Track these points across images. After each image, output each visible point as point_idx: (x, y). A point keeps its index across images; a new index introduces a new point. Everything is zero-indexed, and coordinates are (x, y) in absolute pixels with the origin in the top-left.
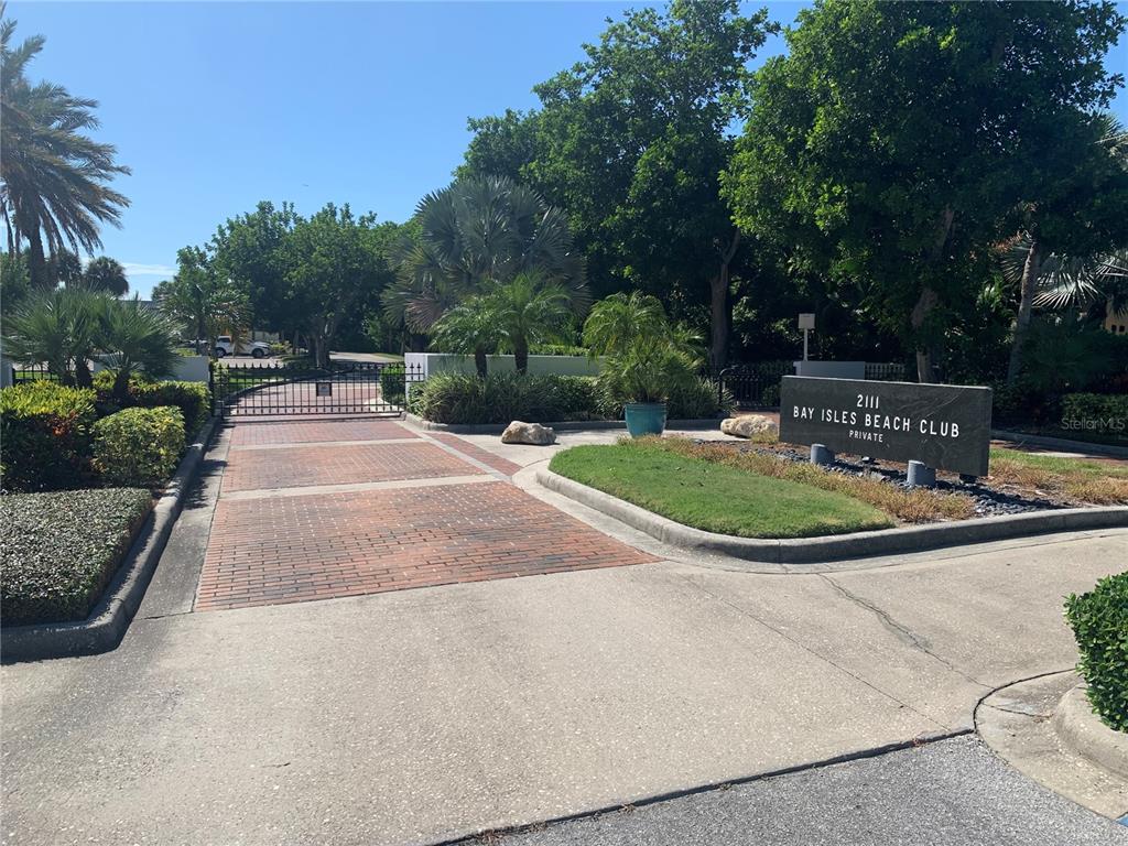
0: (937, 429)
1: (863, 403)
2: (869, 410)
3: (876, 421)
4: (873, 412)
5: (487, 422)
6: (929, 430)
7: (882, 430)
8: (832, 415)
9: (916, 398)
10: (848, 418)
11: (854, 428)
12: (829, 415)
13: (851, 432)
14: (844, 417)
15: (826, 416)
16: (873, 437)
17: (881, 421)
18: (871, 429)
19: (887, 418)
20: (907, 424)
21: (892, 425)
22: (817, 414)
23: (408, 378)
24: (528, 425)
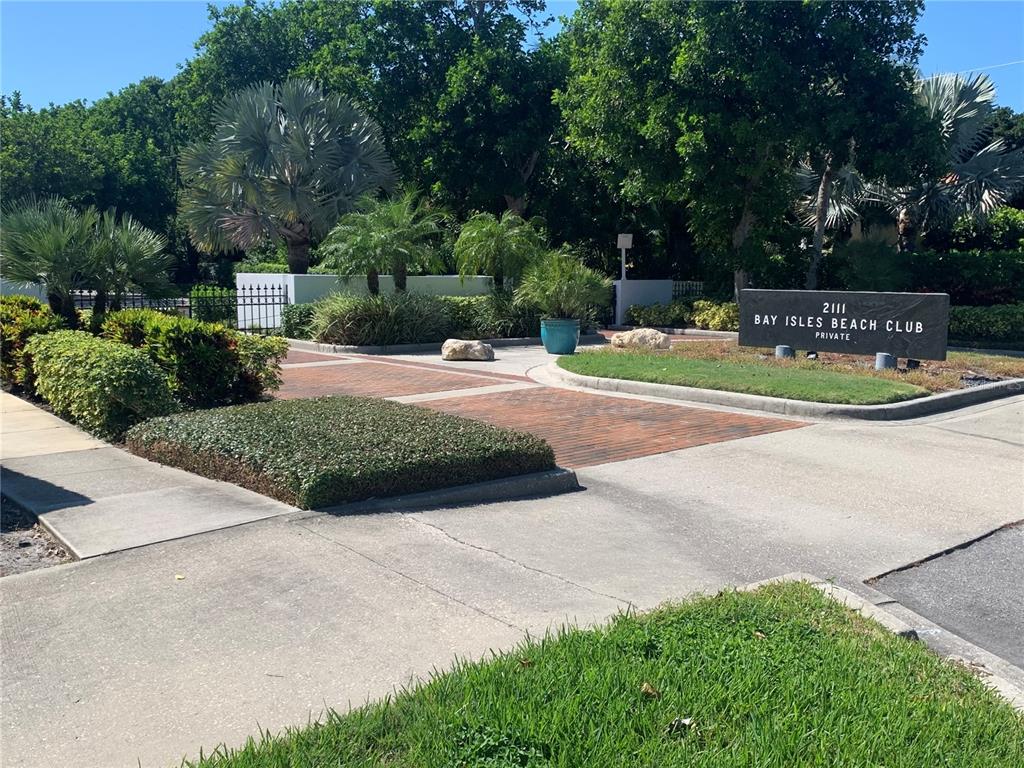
0: (902, 326)
1: (830, 309)
2: (835, 315)
3: (843, 324)
4: (839, 317)
5: (393, 343)
6: (894, 328)
7: (848, 330)
8: (797, 321)
9: (883, 303)
10: (814, 322)
11: (820, 330)
12: (793, 321)
13: (817, 334)
14: (809, 322)
15: (790, 321)
16: (840, 336)
17: (848, 323)
18: (838, 330)
19: (854, 321)
20: (873, 325)
21: (858, 325)
22: (781, 320)
23: (240, 301)
24: (471, 342)
